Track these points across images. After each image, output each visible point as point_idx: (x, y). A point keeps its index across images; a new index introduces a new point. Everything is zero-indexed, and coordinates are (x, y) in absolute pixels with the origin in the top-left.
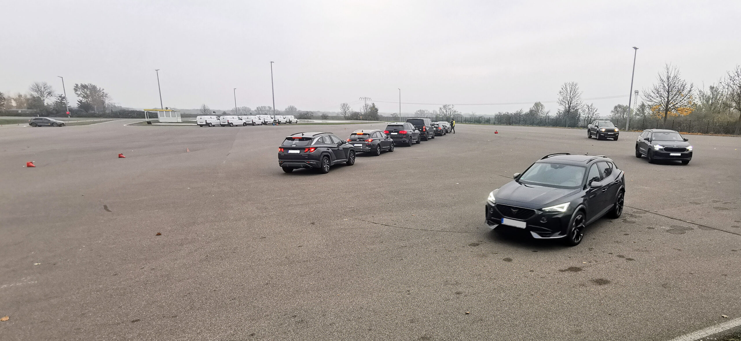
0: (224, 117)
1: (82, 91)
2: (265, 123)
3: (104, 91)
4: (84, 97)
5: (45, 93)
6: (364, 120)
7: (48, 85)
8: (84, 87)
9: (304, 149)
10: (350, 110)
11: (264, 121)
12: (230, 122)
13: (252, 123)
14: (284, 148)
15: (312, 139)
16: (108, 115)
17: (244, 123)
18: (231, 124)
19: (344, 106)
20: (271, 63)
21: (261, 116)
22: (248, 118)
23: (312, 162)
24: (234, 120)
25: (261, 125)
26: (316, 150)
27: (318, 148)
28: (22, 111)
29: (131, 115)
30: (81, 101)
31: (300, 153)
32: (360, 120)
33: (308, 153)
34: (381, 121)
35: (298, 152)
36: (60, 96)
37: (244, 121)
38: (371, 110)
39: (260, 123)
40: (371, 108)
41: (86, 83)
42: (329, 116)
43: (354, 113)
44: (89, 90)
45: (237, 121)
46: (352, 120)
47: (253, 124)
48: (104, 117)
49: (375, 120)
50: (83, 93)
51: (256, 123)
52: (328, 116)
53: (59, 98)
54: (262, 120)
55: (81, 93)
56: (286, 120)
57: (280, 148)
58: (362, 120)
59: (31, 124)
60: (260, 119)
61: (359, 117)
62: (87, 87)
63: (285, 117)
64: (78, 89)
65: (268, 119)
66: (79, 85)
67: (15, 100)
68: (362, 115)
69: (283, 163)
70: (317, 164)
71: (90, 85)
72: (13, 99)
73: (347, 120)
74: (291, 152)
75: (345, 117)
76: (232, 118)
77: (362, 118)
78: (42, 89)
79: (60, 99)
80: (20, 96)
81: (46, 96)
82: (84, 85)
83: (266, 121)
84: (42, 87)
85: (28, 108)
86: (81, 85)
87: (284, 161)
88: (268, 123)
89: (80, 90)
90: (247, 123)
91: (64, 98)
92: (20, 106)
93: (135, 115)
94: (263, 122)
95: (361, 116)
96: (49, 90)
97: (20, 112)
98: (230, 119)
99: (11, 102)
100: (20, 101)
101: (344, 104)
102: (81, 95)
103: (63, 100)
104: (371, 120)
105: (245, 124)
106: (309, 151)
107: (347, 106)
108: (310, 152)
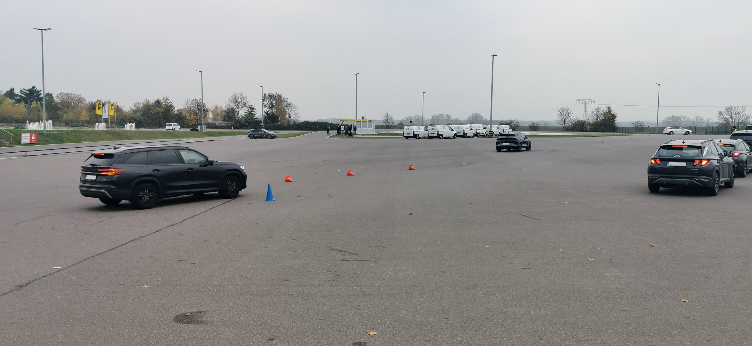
0: (433, 127)
1: (268, 101)
2: (476, 135)
3: (288, 101)
4: (270, 108)
5: (240, 103)
6: (592, 131)
7: (244, 95)
8: (271, 96)
9: (693, 161)
10: (571, 117)
11: (476, 131)
12: (440, 134)
13: (463, 134)
14: (661, 160)
15: (701, 149)
16: (293, 127)
17: (455, 134)
18: (441, 136)
19: (564, 112)
20: (493, 57)
21: (473, 125)
22: (459, 128)
23: (704, 179)
24: (444, 130)
25: (472, 137)
26: (708, 163)
27: (711, 160)
28: (219, 123)
29: (313, 127)
30: (267, 112)
31: (686, 166)
32: (587, 131)
33: (699, 166)
34: (620, 132)
35: (683, 164)
36: (250, 107)
37: (455, 132)
38: (605, 117)
39: (472, 135)
40: (605, 114)
41: (273, 92)
42: (541, 127)
43: (577, 121)
44: (275, 100)
45: (448, 132)
46: (574, 131)
47: (464, 136)
48: (288, 130)
49: (610, 132)
50: (269, 104)
51: (467, 134)
52: (539, 127)
53: (249, 109)
54: (474, 132)
55: (267, 103)
56: (500, 131)
57: (654, 159)
58: (590, 131)
59: (249, 136)
60: (472, 130)
61: (586, 127)
62: (274, 96)
63: (499, 127)
64: (265, 99)
65: (480, 129)
66: (267, 95)
67: (212, 112)
68: (589, 124)
69: (657, 179)
70: (709, 183)
71: (276, 94)
72: (211, 110)
73: (567, 131)
74: (671, 164)
75: (564, 127)
76: (443, 128)
77: (590, 128)
78: (239, 100)
79: (249, 111)
80: (217, 108)
81: (241, 107)
82: (271, 94)
83: (478, 132)
84: (238, 98)
85: (224, 120)
86: (268, 95)
87: (660, 176)
88: (481, 134)
89: (267, 100)
90: (458, 134)
91: (253, 109)
92: (214, 118)
93: (318, 127)
94: (475, 134)
95: (588, 126)
96: (244, 101)
97: (217, 124)
98: (441, 129)
99: (209, 115)
100: (216, 112)
101: (563, 109)
102: (267, 106)
103: (252, 112)
104: (604, 132)
105: (456, 136)
106: (700, 163)
107: (569, 112)
108: (701, 165)
